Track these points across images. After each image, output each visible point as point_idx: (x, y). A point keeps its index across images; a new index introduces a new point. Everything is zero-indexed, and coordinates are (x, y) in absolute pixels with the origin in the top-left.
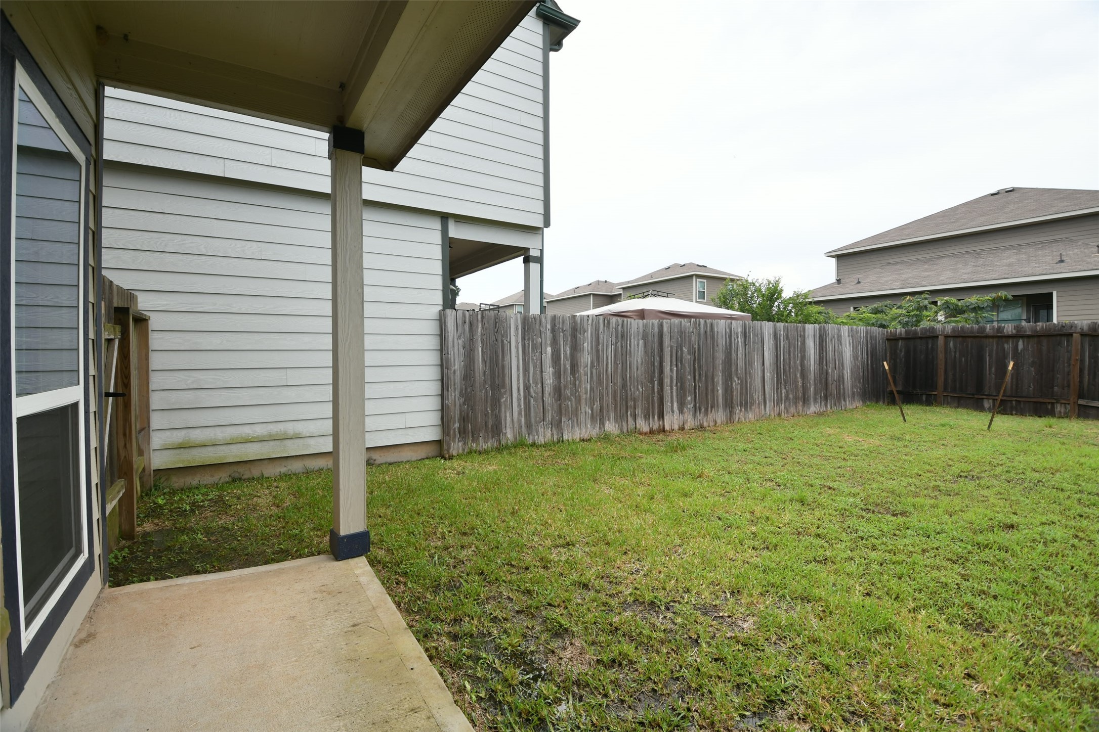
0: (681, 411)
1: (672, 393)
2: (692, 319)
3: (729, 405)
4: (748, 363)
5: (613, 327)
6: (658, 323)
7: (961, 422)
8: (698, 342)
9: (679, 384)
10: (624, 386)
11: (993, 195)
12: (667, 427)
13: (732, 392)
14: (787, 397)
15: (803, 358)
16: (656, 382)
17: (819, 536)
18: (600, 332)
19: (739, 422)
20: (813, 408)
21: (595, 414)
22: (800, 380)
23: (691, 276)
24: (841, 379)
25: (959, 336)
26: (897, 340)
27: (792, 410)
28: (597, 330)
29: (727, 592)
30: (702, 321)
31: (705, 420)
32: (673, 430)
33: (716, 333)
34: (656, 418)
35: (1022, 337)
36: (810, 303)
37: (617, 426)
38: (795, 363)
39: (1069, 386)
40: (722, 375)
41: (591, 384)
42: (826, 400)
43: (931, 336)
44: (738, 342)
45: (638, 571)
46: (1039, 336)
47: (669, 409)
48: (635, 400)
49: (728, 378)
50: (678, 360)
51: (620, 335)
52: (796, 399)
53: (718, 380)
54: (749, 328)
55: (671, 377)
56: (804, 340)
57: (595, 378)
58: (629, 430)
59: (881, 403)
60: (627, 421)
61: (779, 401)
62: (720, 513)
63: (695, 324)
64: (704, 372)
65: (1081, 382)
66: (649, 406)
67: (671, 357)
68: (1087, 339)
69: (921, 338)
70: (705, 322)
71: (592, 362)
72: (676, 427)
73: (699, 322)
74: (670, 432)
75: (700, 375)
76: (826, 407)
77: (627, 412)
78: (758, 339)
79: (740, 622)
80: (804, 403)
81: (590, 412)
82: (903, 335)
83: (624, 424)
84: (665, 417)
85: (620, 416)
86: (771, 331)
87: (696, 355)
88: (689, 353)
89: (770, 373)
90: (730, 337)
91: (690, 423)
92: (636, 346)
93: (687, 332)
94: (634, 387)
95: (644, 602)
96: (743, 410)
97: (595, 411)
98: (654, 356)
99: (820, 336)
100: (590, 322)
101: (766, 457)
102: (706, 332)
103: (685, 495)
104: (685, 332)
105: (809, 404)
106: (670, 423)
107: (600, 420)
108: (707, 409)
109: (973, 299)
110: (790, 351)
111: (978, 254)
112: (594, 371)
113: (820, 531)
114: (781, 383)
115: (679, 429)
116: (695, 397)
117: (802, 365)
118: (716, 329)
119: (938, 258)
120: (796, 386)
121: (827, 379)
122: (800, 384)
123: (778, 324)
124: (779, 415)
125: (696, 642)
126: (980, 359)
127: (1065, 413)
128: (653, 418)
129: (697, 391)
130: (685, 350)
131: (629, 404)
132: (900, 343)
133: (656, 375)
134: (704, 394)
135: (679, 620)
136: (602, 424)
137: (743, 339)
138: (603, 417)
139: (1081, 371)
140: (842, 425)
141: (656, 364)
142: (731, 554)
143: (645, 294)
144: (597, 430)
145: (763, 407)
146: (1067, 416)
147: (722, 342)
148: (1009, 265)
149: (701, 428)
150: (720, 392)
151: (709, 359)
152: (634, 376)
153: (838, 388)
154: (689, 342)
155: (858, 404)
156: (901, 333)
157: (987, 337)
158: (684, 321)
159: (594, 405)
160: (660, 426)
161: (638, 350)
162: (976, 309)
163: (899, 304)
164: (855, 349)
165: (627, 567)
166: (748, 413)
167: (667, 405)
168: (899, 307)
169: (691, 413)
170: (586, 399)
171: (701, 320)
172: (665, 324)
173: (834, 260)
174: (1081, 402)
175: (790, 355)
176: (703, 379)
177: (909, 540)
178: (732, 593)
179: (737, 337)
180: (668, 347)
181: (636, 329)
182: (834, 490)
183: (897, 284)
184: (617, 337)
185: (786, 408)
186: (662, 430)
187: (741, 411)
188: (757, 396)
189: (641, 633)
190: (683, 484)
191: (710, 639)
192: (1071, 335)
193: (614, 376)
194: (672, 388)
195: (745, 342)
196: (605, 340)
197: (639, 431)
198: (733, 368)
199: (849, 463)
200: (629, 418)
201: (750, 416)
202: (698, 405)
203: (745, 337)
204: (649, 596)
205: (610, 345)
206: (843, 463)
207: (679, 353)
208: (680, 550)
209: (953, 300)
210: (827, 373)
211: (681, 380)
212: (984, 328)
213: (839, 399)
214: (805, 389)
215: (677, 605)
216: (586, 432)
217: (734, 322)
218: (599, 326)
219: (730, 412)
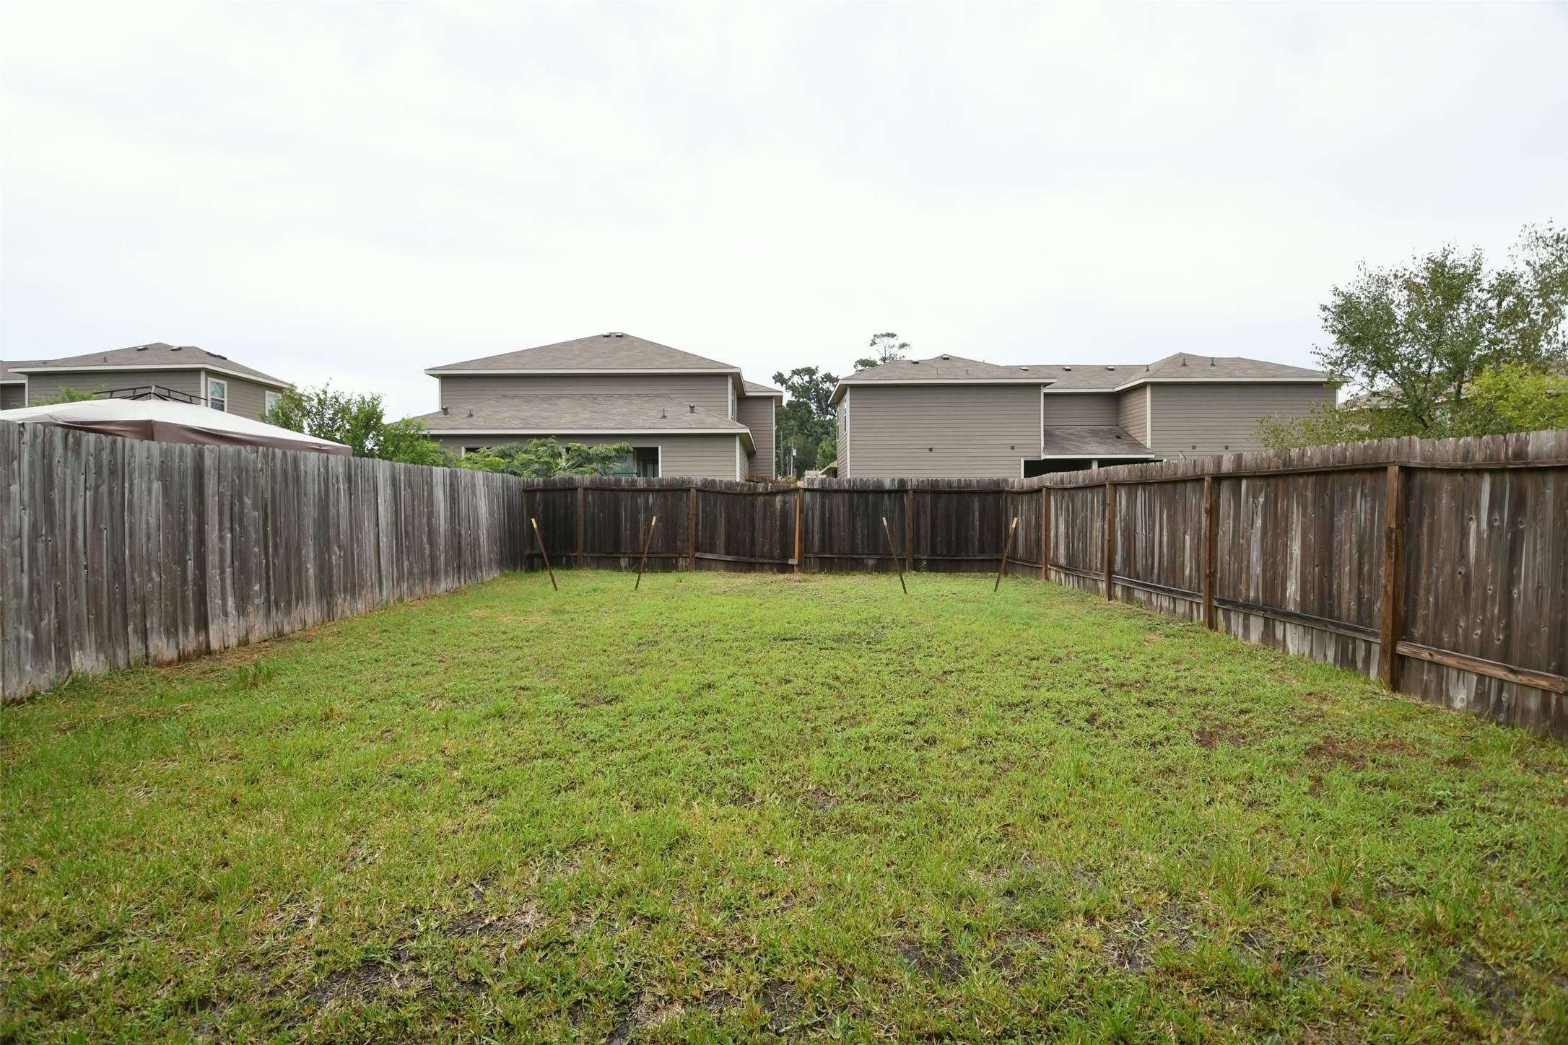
0: (242, 611)
1: (223, 580)
2: (261, 448)
3: (326, 592)
4: (355, 523)
5: (88, 453)
6: (193, 450)
7: (610, 585)
8: (272, 488)
9: (236, 563)
10: (118, 573)
11: (605, 336)
12: (215, 644)
13: (330, 570)
14: (411, 573)
15: (431, 514)
16: (190, 563)
17: (545, 755)
18: (56, 459)
19: (343, 618)
20: (444, 585)
21: (44, 641)
22: (427, 546)
23: (197, 371)
24: (475, 543)
25: (597, 489)
26: (535, 491)
27: (418, 590)
28: (47, 455)
29: (474, 883)
30: (279, 452)
31: (285, 623)
32: (226, 648)
33: (303, 473)
34: (192, 630)
35: (652, 491)
36: (425, 437)
37: (102, 657)
38: (420, 522)
39: (688, 540)
40: (314, 545)
41: (31, 576)
42: (459, 571)
43: (569, 488)
44: (339, 489)
45: (301, 921)
46: (665, 491)
47: (218, 611)
48: (144, 601)
49: (324, 548)
50: (235, 519)
51: (105, 470)
52: (422, 573)
53: (307, 552)
54: (356, 468)
55: (222, 552)
56: (432, 489)
57: (42, 560)
58: (132, 663)
59: (518, 570)
60: (127, 644)
61: (400, 579)
62: (392, 766)
63: (265, 456)
64: (283, 539)
65: (697, 535)
66: (175, 610)
67: (221, 514)
68: (700, 494)
69: (560, 490)
70: (284, 453)
71: (34, 528)
72: (233, 641)
73: (274, 453)
74: (221, 653)
75: (275, 546)
76: (459, 582)
77: (126, 626)
78: (369, 486)
79: (518, 918)
80: (433, 578)
81: (31, 636)
82: (541, 487)
83: (120, 653)
84: (210, 626)
85: (110, 637)
86: (388, 474)
87: (269, 511)
88: (255, 508)
89: (387, 537)
90: (326, 481)
91: (260, 629)
92: (146, 493)
93: (251, 470)
94: (141, 575)
95: (349, 970)
96: (348, 597)
97: (44, 633)
98: (185, 514)
99: (452, 484)
100: (27, 437)
101: (413, 665)
102: (285, 472)
103: (318, 756)
104: (247, 470)
105: (439, 580)
106: (220, 635)
107: (58, 650)
108: (289, 603)
109: (601, 448)
110: (413, 504)
111: (594, 399)
112: (40, 546)
113: (546, 748)
114: (402, 552)
115: (239, 645)
116: (268, 584)
117: (429, 524)
118: (302, 468)
119: (557, 398)
120: (423, 556)
121: (459, 543)
122: (427, 552)
123: (397, 465)
124: (401, 599)
125: (477, 984)
126: (617, 515)
127: (686, 567)
128: (186, 631)
129: (271, 573)
130: (248, 501)
131: (130, 610)
132: (538, 495)
133: (191, 548)
134: (284, 578)
135: (427, 966)
136: (64, 657)
137: (346, 485)
138: (66, 644)
139: (697, 524)
140: (490, 604)
141: (191, 528)
142: (448, 824)
143: (139, 392)
144: (50, 673)
145: (377, 590)
146: (687, 569)
147: (313, 489)
148: (623, 415)
149: (280, 636)
150: (311, 572)
151: (292, 518)
152: (141, 552)
153: (473, 553)
154: (256, 487)
155: (496, 574)
156: (538, 483)
157: (623, 490)
158: (246, 451)
159: (41, 619)
160: (199, 645)
161: (149, 502)
162: (605, 459)
163: (525, 448)
164: (490, 502)
165: (273, 925)
166: (355, 602)
167: (214, 603)
168: (526, 452)
169: (261, 613)
170: (18, 609)
171: (276, 450)
172: (207, 453)
173: (436, 381)
174: (697, 555)
175: (413, 510)
176: (282, 551)
177: (640, 729)
178: (484, 881)
179: (338, 482)
180: (213, 496)
181: (144, 460)
182: (528, 689)
183: (516, 423)
184: (99, 472)
185: (410, 589)
186: (206, 651)
187: (345, 599)
188: (369, 574)
189: (378, 1025)
190: (305, 737)
191: (495, 967)
192: (688, 490)
193: (93, 555)
194: (222, 572)
195: (350, 491)
196: (69, 478)
197: (155, 660)
198: (332, 533)
199: (527, 651)
200: (130, 638)
201: (359, 606)
202: (272, 598)
203: (350, 482)
204: (354, 955)
205: (82, 489)
206: (519, 653)
207: (236, 508)
208: (363, 851)
209: (583, 446)
210: (460, 535)
211: (240, 555)
212: (618, 481)
213: (474, 569)
214: (433, 558)
215: (409, 944)
216: (20, 682)
217: (331, 457)
218: (52, 448)
219: (329, 603)
